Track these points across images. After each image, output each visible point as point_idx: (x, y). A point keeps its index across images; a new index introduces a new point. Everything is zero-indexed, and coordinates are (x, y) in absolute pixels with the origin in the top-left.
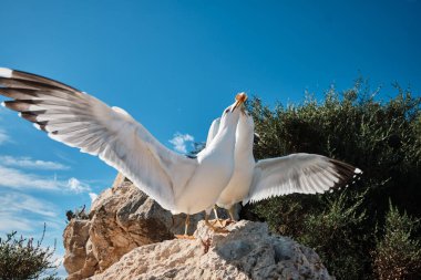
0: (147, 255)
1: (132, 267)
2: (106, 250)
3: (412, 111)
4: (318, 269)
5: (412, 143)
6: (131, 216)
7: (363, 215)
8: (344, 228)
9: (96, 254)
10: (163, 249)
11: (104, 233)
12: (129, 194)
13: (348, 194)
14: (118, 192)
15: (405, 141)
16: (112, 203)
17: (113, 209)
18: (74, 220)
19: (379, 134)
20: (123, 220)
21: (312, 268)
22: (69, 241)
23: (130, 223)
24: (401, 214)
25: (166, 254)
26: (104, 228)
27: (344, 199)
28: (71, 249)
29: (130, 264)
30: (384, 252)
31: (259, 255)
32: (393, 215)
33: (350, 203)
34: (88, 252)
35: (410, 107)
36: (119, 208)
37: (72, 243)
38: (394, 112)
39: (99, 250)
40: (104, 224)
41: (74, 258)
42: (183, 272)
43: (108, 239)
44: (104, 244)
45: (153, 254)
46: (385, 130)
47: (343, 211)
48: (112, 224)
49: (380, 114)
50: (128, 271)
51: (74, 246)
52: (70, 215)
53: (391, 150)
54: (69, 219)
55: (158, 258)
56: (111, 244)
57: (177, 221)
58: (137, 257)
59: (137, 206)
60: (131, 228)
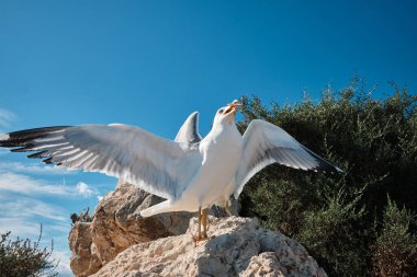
0: (141, 253)
1: (126, 265)
2: (108, 250)
3: (409, 108)
4: (303, 261)
5: (410, 138)
6: (129, 216)
7: (363, 210)
8: (344, 224)
9: (99, 255)
10: (156, 246)
11: (105, 234)
12: (127, 195)
13: (347, 190)
14: (118, 194)
15: (403, 137)
16: (111, 204)
17: (112, 210)
18: (78, 223)
19: (376, 131)
20: (122, 221)
21: (298, 259)
22: (74, 243)
23: (129, 223)
24: (400, 208)
25: (159, 251)
26: (104, 229)
27: (343, 196)
28: (76, 250)
29: (124, 262)
30: (383, 245)
31: (242, 248)
32: (392, 209)
33: (349, 199)
34: (93, 253)
35: (407, 104)
36: (118, 209)
37: (77, 244)
38: (391, 109)
39: (102, 251)
40: (104, 225)
41: (80, 260)
42: (169, 267)
43: (109, 240)
44: (106, 245)
45: (147, 252)
46: (381, 127)
47: (342, 207)
48: (111, 225)
49: (377, 111)
50: (122, 269)
51: (80, 248)
52: (74, 218)
53: (388, 146)
54: (74, 222)
55: (152, 256)
56: (113, 245)
57: (175, 221)
58: (132, 254)
59: (135, 207)
60: (130, 228)
